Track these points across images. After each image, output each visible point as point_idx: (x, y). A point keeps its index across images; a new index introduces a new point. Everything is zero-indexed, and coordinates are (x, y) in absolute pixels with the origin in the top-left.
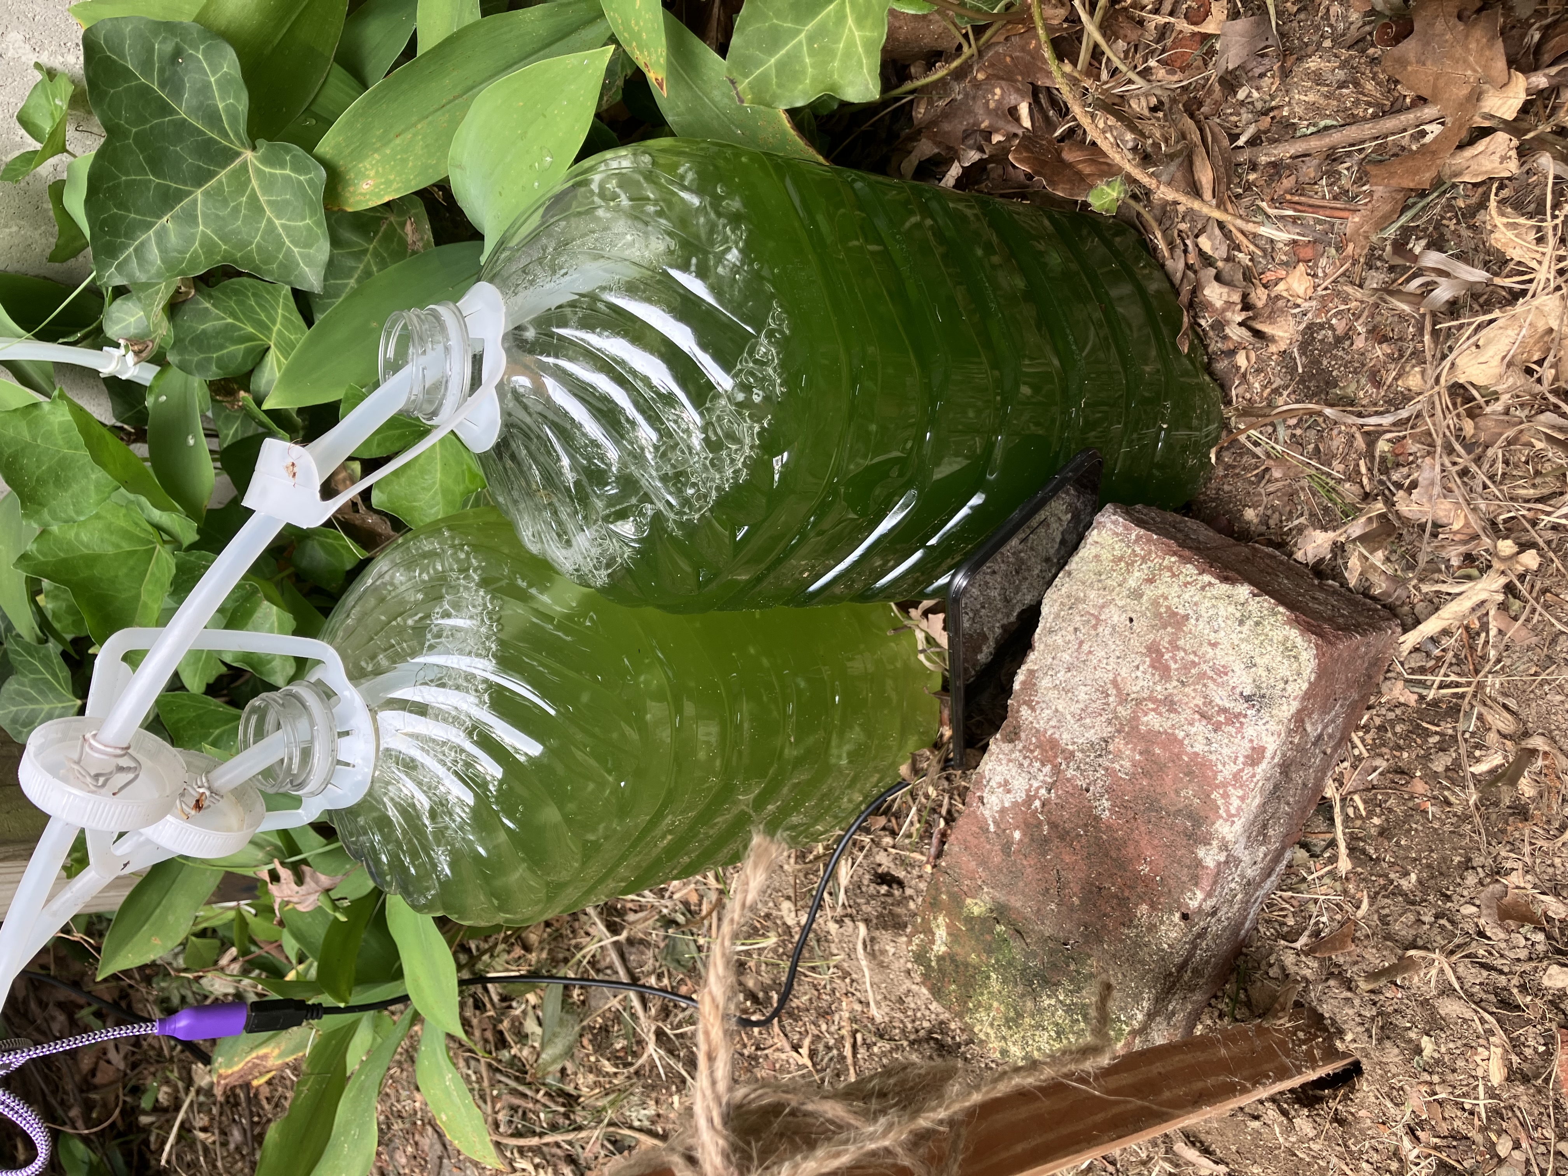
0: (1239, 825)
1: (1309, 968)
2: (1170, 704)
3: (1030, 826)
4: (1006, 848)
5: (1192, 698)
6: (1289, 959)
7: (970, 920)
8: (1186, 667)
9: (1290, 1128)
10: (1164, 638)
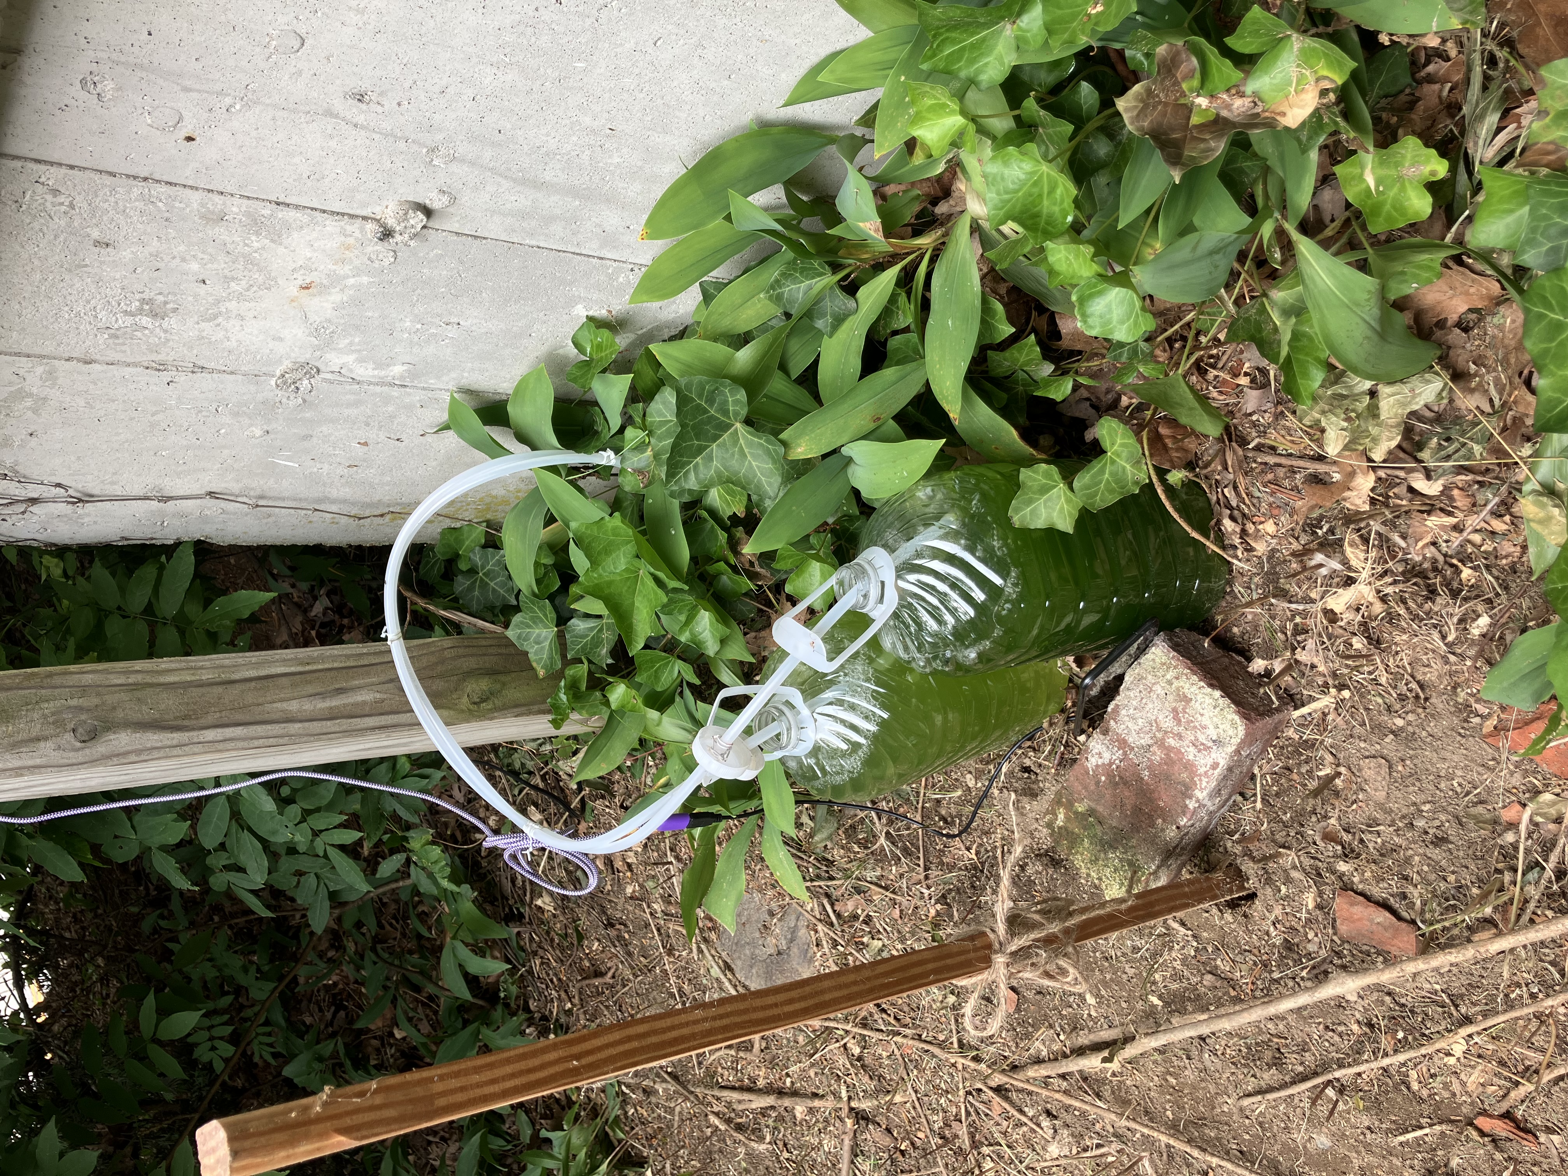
0: (1205, 793)
1: (1238, 849)
2: (1180, 737)
3: (1110, 776)
4: (1098, 783)
5: (1190, 736)
6: (1229, 844)
7: (1076, 813)
8: (1189, 722)
9: (1222, 918)
10: (1180, 706)
